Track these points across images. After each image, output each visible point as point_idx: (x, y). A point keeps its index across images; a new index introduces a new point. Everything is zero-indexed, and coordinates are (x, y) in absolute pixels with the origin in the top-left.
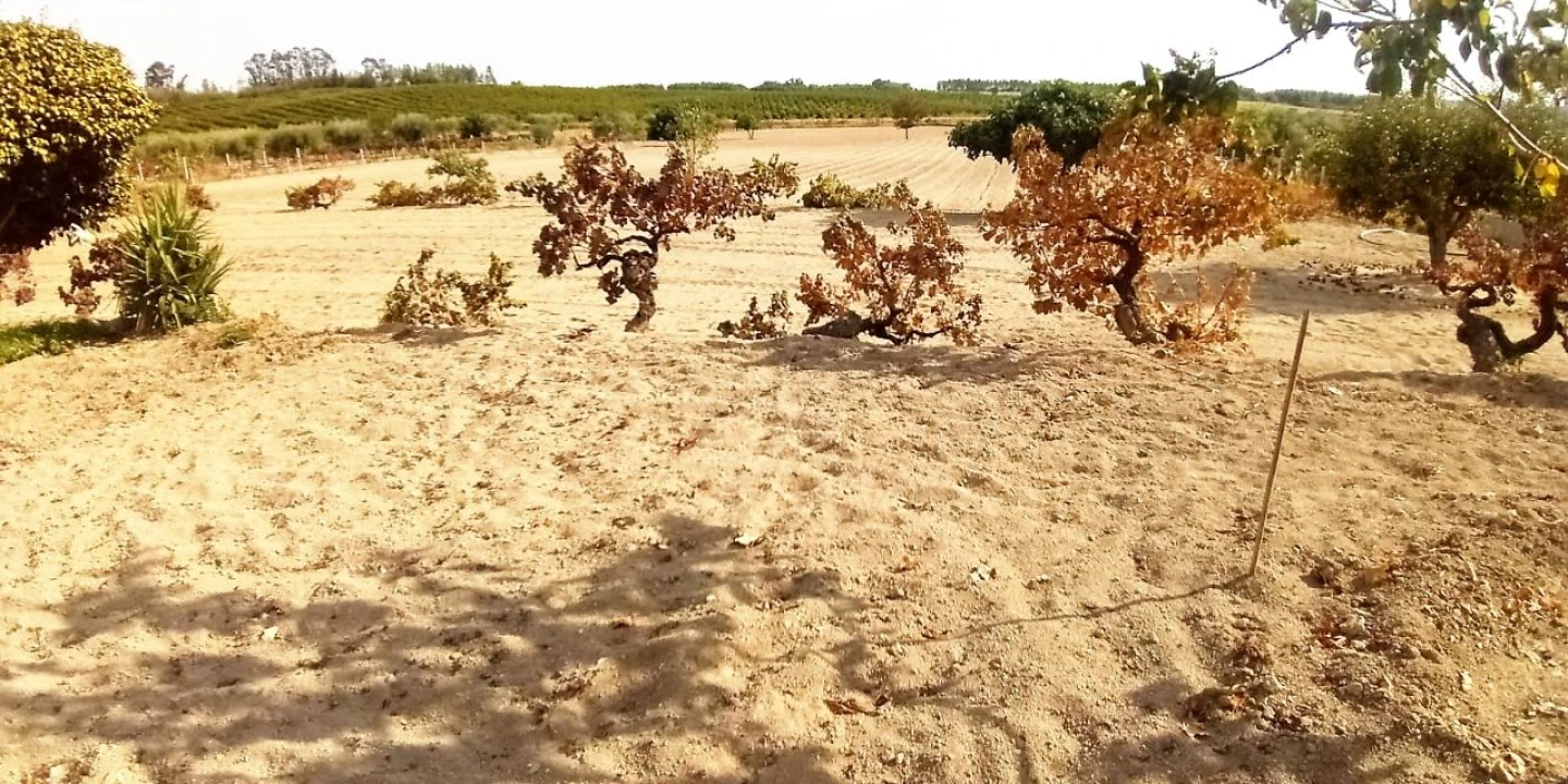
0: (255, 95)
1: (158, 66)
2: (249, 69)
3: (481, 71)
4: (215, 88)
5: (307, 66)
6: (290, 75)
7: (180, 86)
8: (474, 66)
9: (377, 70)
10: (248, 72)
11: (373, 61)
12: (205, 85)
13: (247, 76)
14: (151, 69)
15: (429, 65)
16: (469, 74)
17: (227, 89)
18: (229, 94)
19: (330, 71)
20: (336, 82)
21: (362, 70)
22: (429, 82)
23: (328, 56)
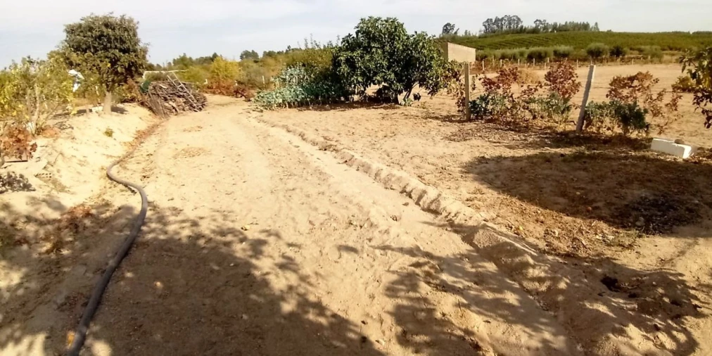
0: (485, 37)
1: (448, 24)
2: (484, 25)
3: (592, 25)
4: (469, 34)
5: (510, 24)
6: (502, 28)
7: (456, 33)
8: (589, 22)
9: (541, 25)
10: (484, 27)
11: (540, 21)
12: (466, 32)
13: (483, 28)
14: (446, 26)
15: (566, 23)
16: (586, 26)
17: (474, 34)
18: (475, 37)
19: (520, 26)
20: (522, 31)
21: (534, 25)
22: (565, 31)
23: (519, 19)
